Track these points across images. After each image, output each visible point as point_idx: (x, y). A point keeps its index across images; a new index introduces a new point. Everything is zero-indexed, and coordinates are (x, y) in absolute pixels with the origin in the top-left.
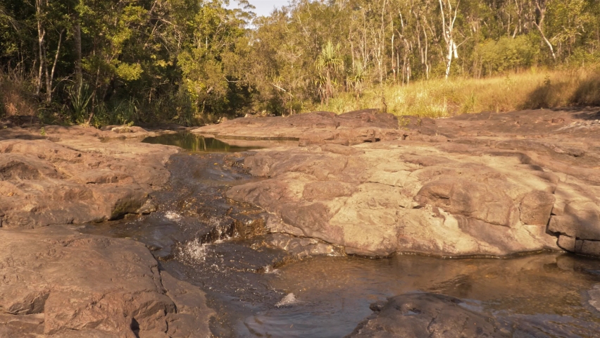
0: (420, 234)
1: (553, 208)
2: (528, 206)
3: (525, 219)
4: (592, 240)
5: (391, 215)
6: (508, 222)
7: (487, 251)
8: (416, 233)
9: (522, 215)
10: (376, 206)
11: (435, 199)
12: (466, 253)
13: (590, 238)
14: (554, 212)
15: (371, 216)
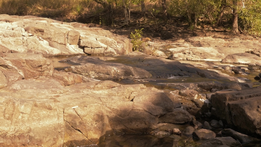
0: (36, 48)
1: (80, 36)
2: (71, 36)
3: (70, 42)
4: (98, 48)
5: (20, 40)
6: (65, 43)
7: (64, 54)
8: (34, 48)
9: (69, 40)
10: (8, 37)
11: (37, 32)
12: (58, 55)
13: (97, 47)
14: (81, 38)
15: (10, 41)
